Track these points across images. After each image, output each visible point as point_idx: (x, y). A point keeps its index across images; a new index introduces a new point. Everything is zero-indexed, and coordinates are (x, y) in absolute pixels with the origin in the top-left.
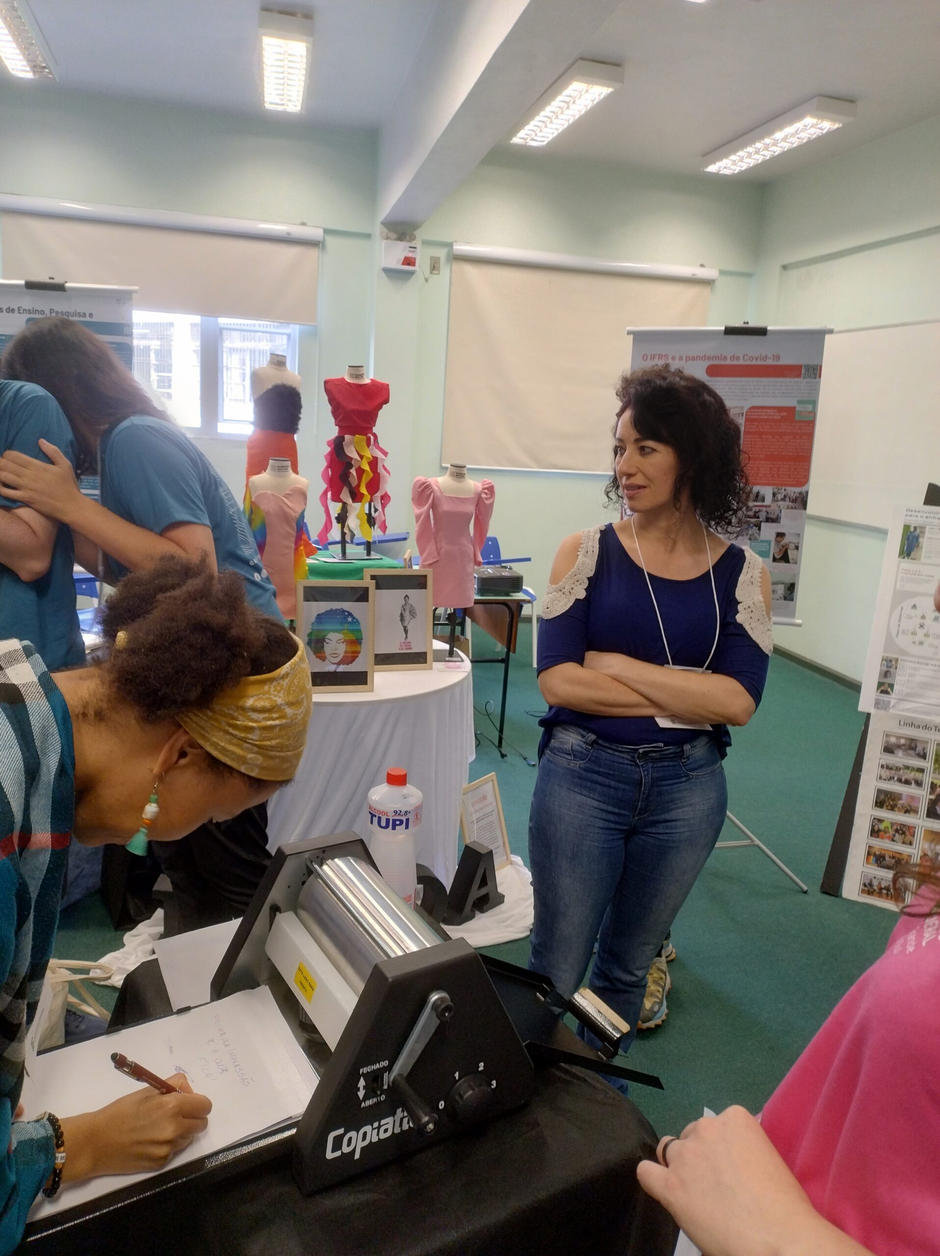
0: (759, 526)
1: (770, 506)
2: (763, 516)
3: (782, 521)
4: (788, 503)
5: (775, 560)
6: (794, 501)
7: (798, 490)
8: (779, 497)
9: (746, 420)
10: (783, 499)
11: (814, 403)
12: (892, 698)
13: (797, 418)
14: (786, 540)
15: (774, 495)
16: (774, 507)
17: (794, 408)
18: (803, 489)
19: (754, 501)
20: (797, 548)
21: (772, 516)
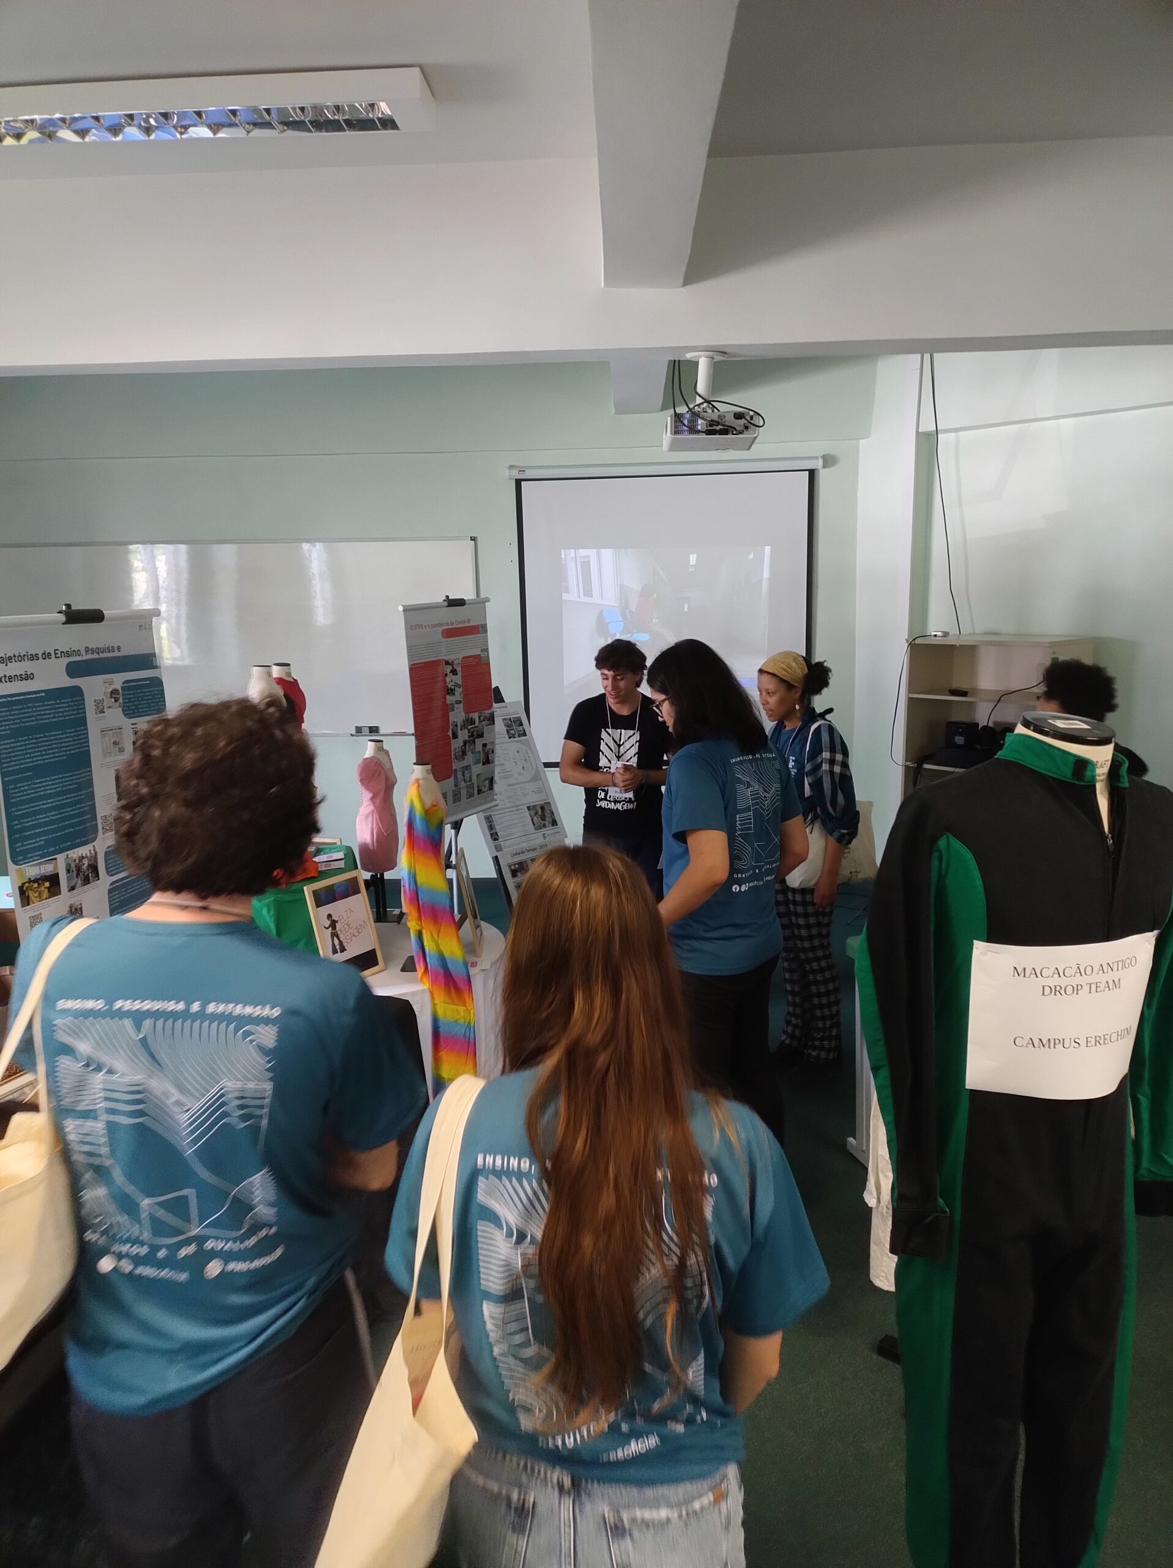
0: (474, 742)
1: (477, 727)
2: (475, 733)
3: (485, 735)
4: (486, 722)
5: (484, 764)
6: (489, 720)
7: (489, 712)
8: (482, 718)
9: (462, 667)
10: (484, 720)
11: (487, 650)
12: (501, 841)
13: (483, 662)
14: (488, 747)
15: (479, 717)
16: (480, 726)
17: (480, 655)
18: (491, 710)
19: (471, 725)
20: (493, 752)
21: (480, 733)
